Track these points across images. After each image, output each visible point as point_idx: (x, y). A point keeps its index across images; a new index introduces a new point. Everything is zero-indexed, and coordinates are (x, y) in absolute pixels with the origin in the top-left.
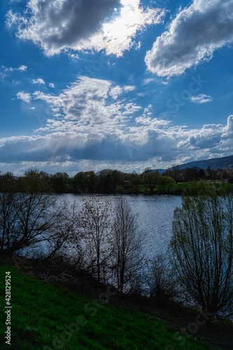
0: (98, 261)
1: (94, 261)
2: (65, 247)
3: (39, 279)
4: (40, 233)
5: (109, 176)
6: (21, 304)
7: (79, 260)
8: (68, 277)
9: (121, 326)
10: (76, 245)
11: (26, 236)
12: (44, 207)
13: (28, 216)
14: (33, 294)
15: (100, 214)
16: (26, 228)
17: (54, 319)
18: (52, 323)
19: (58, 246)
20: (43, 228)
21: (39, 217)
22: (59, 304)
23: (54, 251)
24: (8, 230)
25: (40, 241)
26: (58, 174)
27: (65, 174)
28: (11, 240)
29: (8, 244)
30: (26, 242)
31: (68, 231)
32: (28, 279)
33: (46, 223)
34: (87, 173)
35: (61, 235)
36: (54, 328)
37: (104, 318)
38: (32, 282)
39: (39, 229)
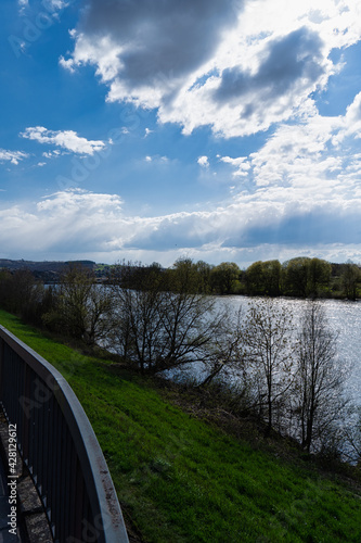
0: (269, 397)
1: (263, 396)
2: (226, 373)
3: (184, 410)
4: (192, 350)
5: (305, 268)
6: (158, 436)
7: (244, 393)
8: (225, 415)
9: (290, 490)
10: (241, 372)
11: (172, 352)
12: (199, 313)
13: (176, 324)
14: (175, 427)
15: (273, 327)
16: (173, 341)
17: (196, 461)
18: (192, 464)
19: (216, 369)
20: (196, 343)
21: (191, 326)
22: (207, 445)
23: (210, 377)
24: (149, 341)
25: (192, 361)
26: (224, 265)
27: (234, 265)
28: (154, 357)
29: (150, 361)
30: (173, 361)
31: (231, 349)
32: (171, 408)
33: (201, 336)
34: (267, 264)
35: (221, 355)
36: (195, 471)
37: (267, 475)
38: (175, 413)
39: (191, 345)
